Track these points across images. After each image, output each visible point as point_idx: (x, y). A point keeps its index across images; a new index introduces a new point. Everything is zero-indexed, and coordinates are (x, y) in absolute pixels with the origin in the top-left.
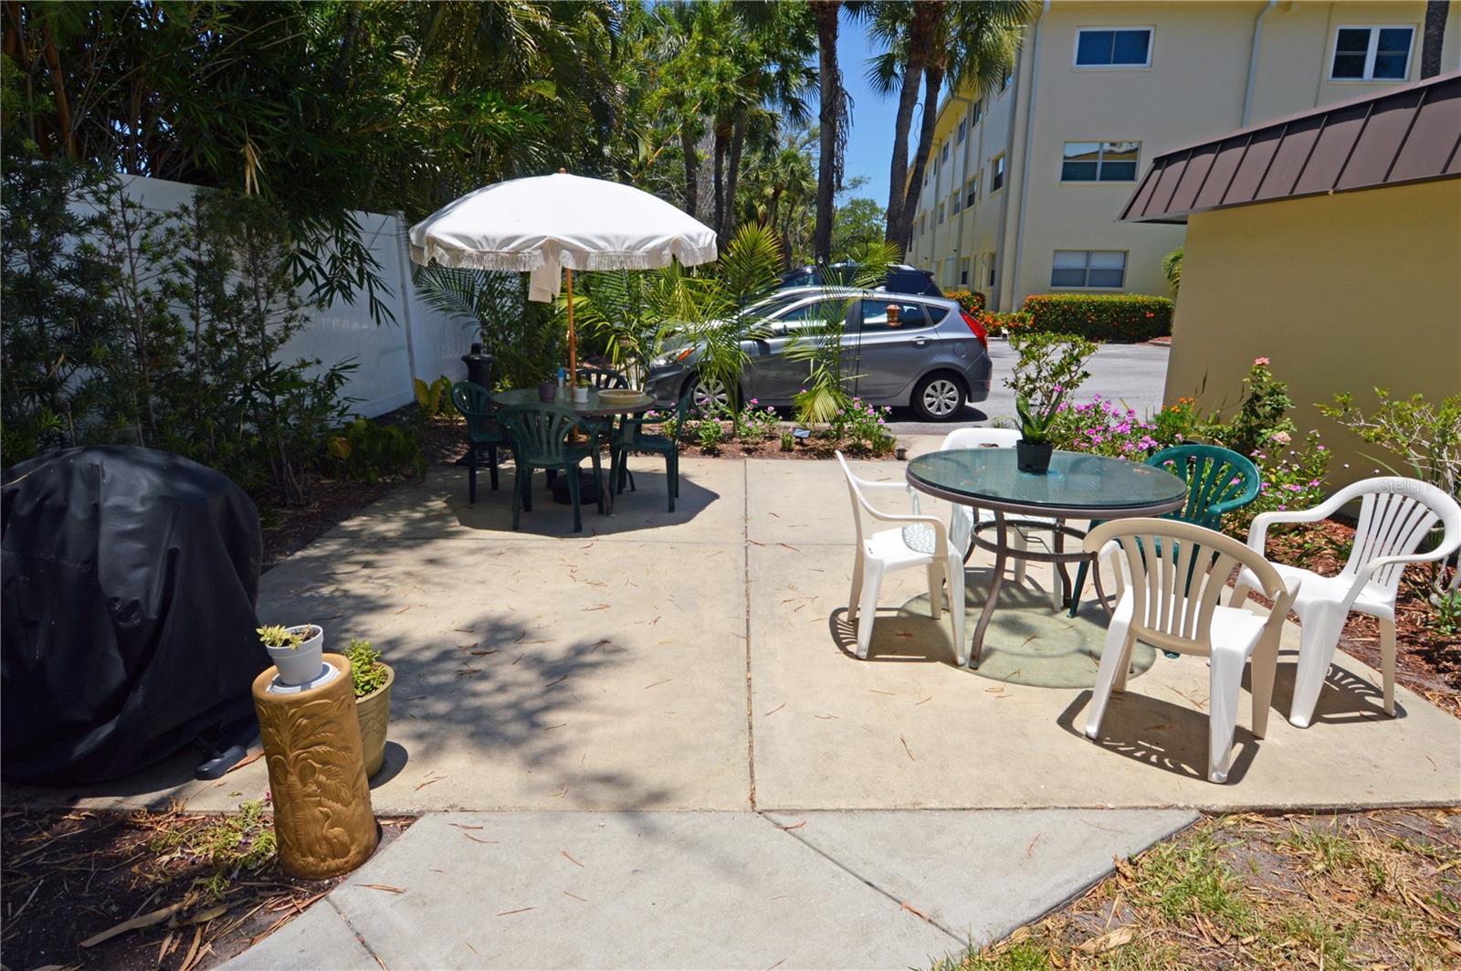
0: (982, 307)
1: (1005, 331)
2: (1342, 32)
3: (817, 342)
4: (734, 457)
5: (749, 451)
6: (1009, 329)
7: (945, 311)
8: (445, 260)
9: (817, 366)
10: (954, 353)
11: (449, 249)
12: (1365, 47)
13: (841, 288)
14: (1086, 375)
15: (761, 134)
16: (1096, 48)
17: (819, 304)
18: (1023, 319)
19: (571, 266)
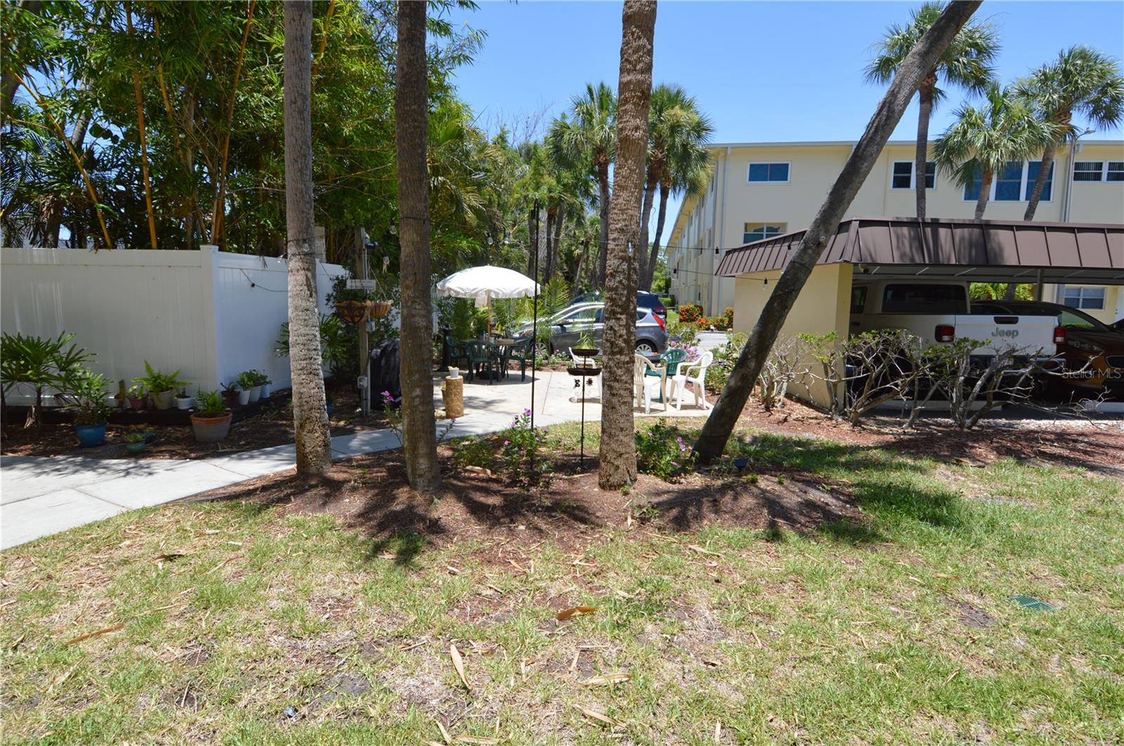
0: (701, 314)
1: (712, 327)
2: (896, 164)
3: (584, 327)
4: (547, 371)
5: (554, 369)
6: (715, 326)
7: (645, 314)
8: (453, 294)
9: (583, 336)
10: (649, 332)
11: (455, 291)
12: (909, 171)
13: (596, 303)
14: (699, 340)
15: (575, 214)
16: (760, 173)
17: (584, 311)
18: (722, 321)
19: (494, 297)
